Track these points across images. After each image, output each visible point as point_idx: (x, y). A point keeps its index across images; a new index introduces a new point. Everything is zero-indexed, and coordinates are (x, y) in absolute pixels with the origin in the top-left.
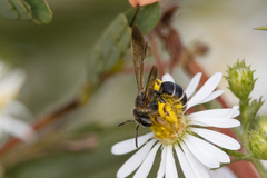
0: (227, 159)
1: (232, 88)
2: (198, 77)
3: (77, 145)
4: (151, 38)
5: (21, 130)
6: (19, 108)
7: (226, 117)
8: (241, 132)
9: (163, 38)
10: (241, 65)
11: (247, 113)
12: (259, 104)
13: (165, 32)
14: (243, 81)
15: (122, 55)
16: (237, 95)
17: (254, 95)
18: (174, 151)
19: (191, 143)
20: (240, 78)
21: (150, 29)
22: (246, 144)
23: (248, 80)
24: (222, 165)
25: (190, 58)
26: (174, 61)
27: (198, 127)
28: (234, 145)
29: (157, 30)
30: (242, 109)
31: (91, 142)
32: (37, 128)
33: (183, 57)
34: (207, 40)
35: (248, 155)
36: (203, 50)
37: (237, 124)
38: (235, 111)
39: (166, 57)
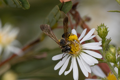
0: (97, 62)
1: (99, 34)
2: (86, 30)
3: (39, 56)
4: (68, 15)
5: (18, 51)
6: (17, 42)
7: (97, 46)
8: (102, 52)
9: (72, 14)
10: (102, 25)
11: (104, 44)
12: (110, 40)
13: (74, 12)
14: (103, 32)
15: (57, 21)
16: (101, 37)
17: (108, 37)
18: (76, 59)
19: (83, 56)
20: (102, 31)
21: (68, 11)
22: (105, 56)
23: (105, 31)
24: (95, 64)
25: (84, 22)
26: (77, 24)
27: (86, 49)
28: (100, 56)
29: (70, 12)
30: (103, 43)
31: (45, 55)
32: (24, 50)
33: (81, 22)
34: (90, 16)
35: (105, 60)
36: (89, 19)
37: (101, 48)
38: (100, 43)
39: (74, 22)
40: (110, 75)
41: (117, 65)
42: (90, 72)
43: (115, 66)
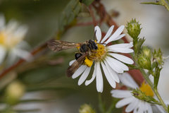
0: (127, 69)
1: (129, 33)
2: (113, 27)
3: (53, 62)
4: (90, 8)
5: (26, 55)
6: (25, 44)
7: (126, 48)
9: (96, 8)
10: (134, 21)
11: (136, 46)
12: (143, 41)
13: (97, 5)
14: (135, 30)
15: (76, 17)
16: (132, 37)
17: (140, 37)
18: (101, 65)
19: (109, 61)
20: (133, 28)
21: (90, 3)
22: (137, 61)
23: (137, 29)
24: (125, 72)
25: (110, 18)
26: (102, 20)
27: (113, 52)
28: (130, 62)
29: (93, 5)
30: (134, 44)
31: (61, 61)
32: (33, 53)
33: (106, 18)
34: (118, 9)
35: (137, 66)
36: (116, 14)
37: (132, 51)
38: (131, 44)
39: (98, 18)
40: (144, 85)
41: (152, 72)
42: (118, 82)
43: (149, 74)
